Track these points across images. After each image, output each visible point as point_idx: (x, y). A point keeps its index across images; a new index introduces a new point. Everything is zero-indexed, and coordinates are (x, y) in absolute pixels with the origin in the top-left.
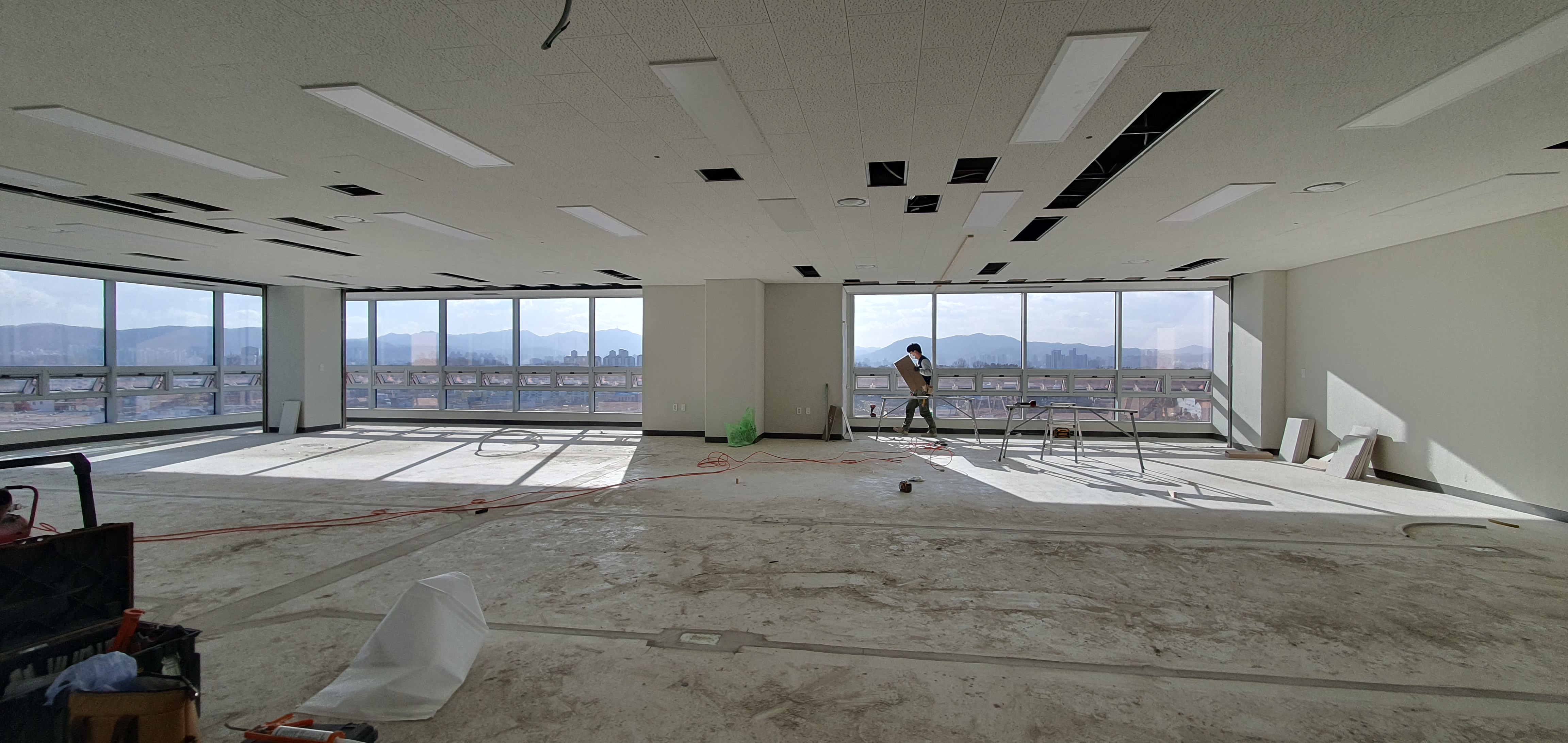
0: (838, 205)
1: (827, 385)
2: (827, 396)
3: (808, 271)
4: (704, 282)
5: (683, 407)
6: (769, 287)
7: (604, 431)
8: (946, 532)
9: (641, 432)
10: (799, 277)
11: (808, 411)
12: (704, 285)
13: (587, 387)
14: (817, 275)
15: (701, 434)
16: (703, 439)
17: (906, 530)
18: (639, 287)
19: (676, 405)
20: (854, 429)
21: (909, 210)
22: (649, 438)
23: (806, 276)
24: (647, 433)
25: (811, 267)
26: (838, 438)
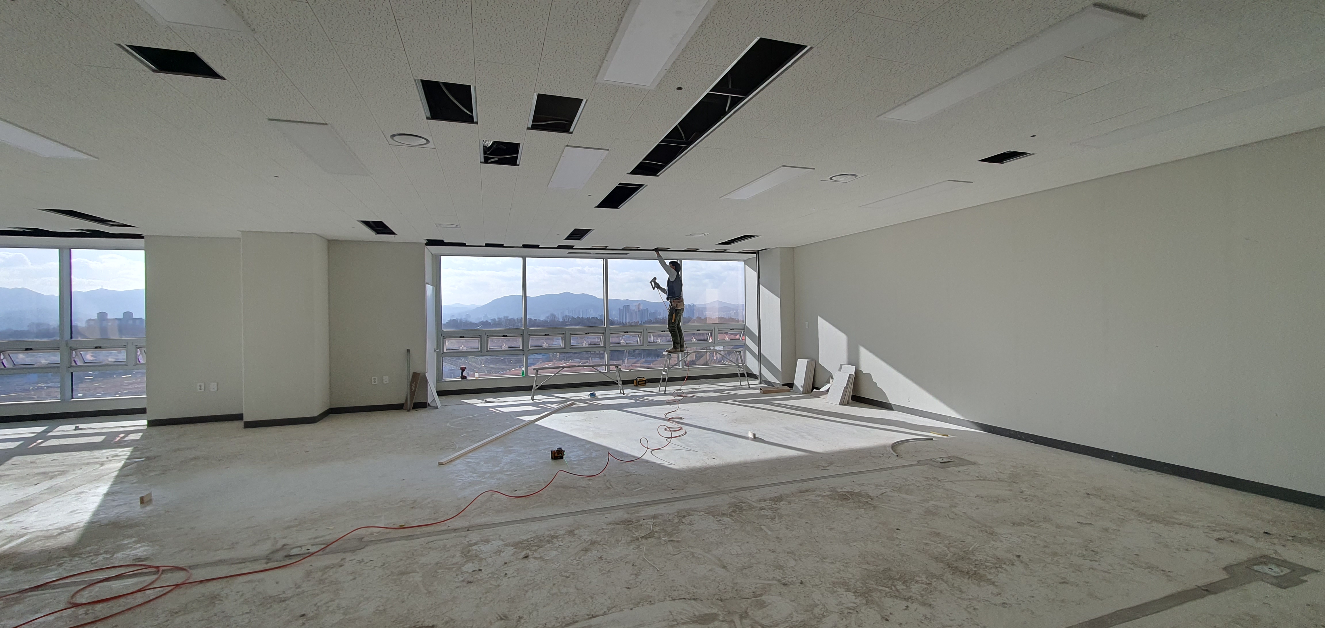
0: (390, 140)
1: (408, 351)
2: (408, 363)
3: (379, 227)
4: (239, 235)
5: (213, 387)
6: (332, 244)
7: (81, 426)
8: (535, 526)
9: (145, 422)
10: (369, 234)
11: (386, 379)
12: (239, 239)
13: (58, 367)
14: (392, 233)
15: (239, 417)
16: (240, 424)
17: (488, 532)
18: (139, 236)
19: (203, 385)
20: (440, 393)
21: (486, 160)
22: (155, 430)
23: (378, 233)
24: (152, 424)
25: (381, 223)
26: (422, 405)
